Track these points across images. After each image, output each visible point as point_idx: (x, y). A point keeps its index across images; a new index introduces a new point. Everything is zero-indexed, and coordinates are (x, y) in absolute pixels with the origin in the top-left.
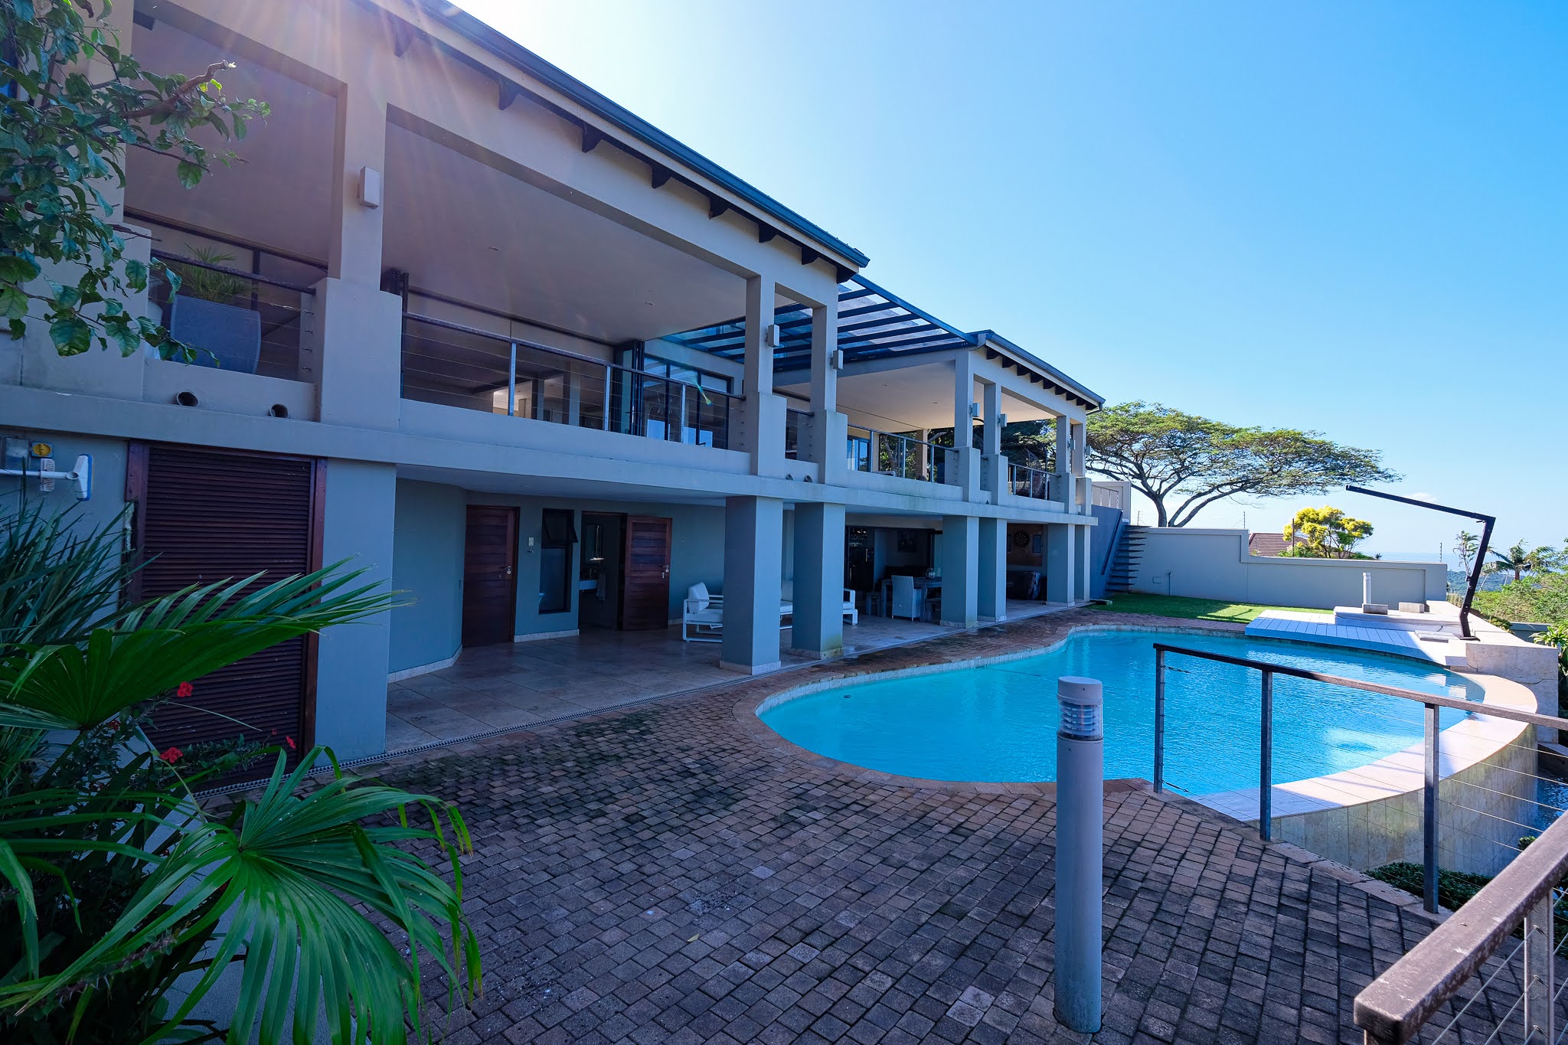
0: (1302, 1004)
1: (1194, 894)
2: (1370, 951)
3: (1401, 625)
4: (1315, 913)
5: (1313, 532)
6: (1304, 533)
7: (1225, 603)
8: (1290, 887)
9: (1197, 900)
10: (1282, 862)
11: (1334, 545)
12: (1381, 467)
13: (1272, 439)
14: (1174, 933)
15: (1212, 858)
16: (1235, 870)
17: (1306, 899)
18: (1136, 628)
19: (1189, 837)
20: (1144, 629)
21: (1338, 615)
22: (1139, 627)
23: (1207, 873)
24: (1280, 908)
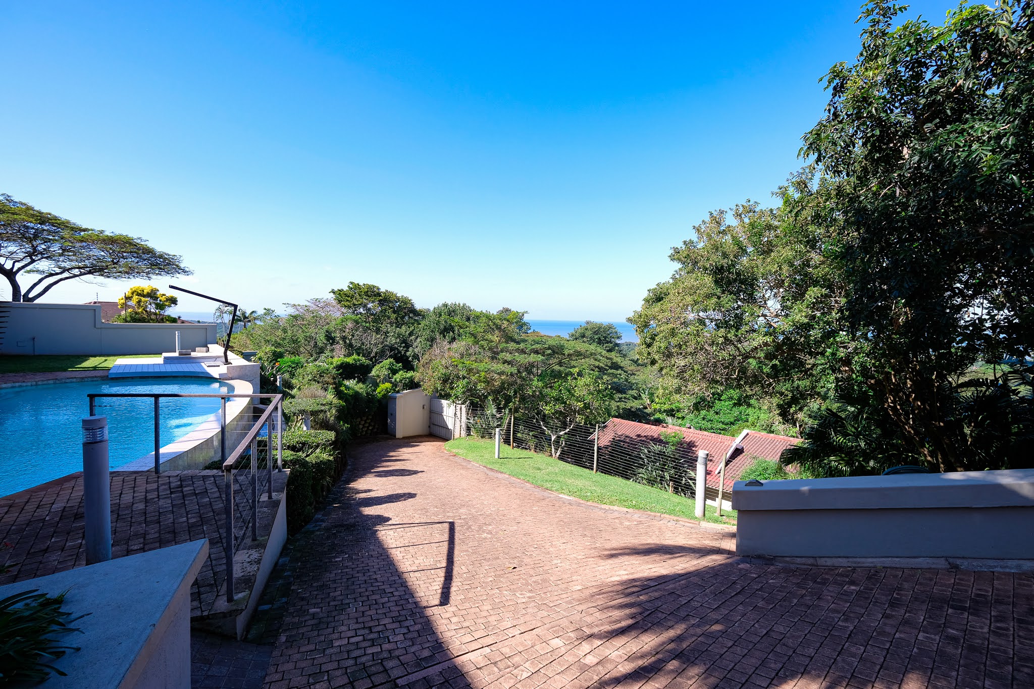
0: (187, 515)
1: (133, 504)
2: (206, 492)
3: (198, 360)
4: (185, 489)
5: (139, 302)
6: (133, 302)
7: (86, 357)
8: (173, 485)
9: (135, 505)
10: (168, 478)
11: (153, 310)
12: (182, 265)
13: (112, 241)
14: (130, 519)
15: (136, 489)
16: (148, 489)
17: (181, 486)
18: (17, 384)
19: (121, 485)
20: (24, 384)
21: (165, 358)
22: (20, 384)
23: (135, 495)
24: (171, 493)
